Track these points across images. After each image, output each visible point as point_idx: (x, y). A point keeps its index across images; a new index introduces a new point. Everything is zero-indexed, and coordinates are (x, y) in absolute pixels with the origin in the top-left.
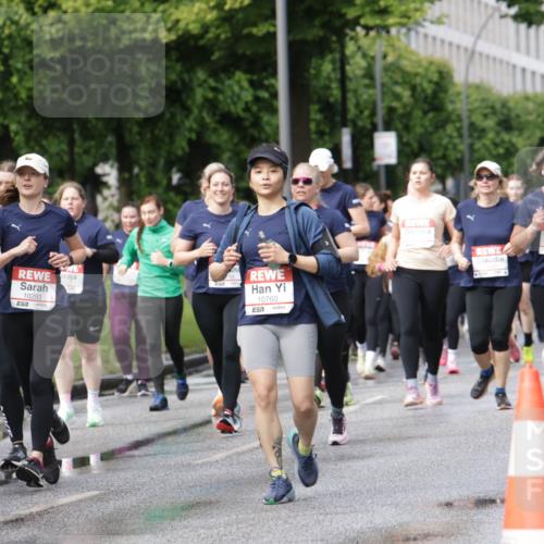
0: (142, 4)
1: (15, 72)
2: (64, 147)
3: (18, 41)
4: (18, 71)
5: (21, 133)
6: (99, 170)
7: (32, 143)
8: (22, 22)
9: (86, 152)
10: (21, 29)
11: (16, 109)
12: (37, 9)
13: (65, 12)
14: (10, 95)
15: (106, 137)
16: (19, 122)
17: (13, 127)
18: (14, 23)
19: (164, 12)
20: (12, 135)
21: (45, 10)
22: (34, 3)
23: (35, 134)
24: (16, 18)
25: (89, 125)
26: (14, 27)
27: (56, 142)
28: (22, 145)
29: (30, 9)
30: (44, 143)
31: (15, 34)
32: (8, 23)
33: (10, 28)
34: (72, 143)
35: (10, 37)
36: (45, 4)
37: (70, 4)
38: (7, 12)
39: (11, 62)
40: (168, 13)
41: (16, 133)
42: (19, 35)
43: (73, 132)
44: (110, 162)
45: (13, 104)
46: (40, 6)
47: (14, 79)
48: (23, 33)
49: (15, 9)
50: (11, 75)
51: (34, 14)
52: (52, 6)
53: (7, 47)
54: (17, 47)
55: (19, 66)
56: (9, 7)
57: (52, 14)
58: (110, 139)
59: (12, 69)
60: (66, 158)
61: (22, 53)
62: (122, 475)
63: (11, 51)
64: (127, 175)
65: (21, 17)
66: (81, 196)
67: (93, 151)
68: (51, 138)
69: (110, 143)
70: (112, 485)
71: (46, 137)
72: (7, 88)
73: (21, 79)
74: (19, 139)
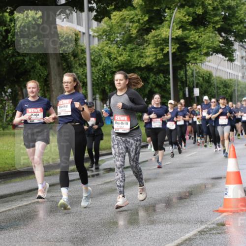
0: (137, 58)
8: (108, 63)
11: (107, 83)
13: (119, 60)
14: (105, 80)
17: (106, 88)
19: (142, 60)
20: (106, 90)
21: (114, 60)
23: (112, 89)
29: (110, 59)
35: (105, 66)
37: (120, 58)
47: (106, 76)
48: (108, 65)
51: (111, 61)
53: (104, 69)
55: (107, 73)
57: (115, 60)
61: (108, 70)
65: (108, 61)
72: (105, 78)
73: (108, 76)
74: (108, 91)
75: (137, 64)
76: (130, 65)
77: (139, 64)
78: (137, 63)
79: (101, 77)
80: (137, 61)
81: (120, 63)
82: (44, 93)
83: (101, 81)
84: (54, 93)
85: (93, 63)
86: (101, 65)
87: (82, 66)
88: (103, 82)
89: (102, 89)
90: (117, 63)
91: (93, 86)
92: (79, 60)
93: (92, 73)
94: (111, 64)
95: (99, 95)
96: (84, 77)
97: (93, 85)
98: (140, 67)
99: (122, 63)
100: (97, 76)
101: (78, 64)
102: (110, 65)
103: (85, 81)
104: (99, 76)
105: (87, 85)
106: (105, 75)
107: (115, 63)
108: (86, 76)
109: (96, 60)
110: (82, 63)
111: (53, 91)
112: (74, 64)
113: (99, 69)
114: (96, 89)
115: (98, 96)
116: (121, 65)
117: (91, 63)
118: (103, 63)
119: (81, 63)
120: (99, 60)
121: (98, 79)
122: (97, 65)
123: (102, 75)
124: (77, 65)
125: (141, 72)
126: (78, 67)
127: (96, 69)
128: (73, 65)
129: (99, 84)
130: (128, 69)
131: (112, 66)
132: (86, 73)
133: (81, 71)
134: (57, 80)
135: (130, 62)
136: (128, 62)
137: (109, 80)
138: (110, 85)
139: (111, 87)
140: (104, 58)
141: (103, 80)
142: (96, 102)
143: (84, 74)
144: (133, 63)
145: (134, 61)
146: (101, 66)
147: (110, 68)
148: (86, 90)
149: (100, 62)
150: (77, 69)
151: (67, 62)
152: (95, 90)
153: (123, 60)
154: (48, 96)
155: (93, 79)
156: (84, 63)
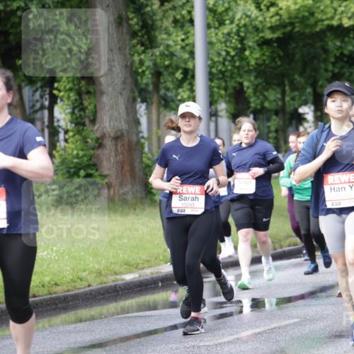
0: (332, 2)
1: (247, 48)
2: (279, 96)
3: (250, 28)
4: (250, 47)
5: (251, 87)
6: (301, 110)
7: (258, 94)
8: (253, 16)
9: (293, 99)
10: (252, 21)
11: (249, 72)
12: (262, 7)
13: (281, 9)
14: (244, 63)
15: (306, 89)
16: (250, 81)
17: (246, 84)
18: (248, 16)
19: (346, 6)
20: (245, 89)
21: (268, 8)
22: (261, 4)
23: (260, 87)
24: (249, 13)
25: (295, 81)
26: (247, 19)
27: (273, 92)
28: (252, 95)
29: (258, 7)
30: (266, 93)
31: (248, 24)
32: (244, 16)
33: (245, 19)
34: (283, 93)
35: (245, 25)
36: (268, 4)
37: (285, 3)
38: (243, 10)
39: (245, 42)
40: (349, 7)
41: (248, 88)
42: (251, 24)
43: (284, 86)
44: (309, 105)
45: (246, 68)
46: (265, 5)
47: (247, 53)
48: (253, 23)
49: (249, 7)
50: (245, 50)
51: (261, 10)
52: (273, 4)
53: (243, 32)
54: (250, 33)
55: (250, 44)
56: (245, 6)
57: (273, 10)
58: (309, 90)
59: (246, 46)
60: (280, 103)
61: (253, 36)
62: (314, 309)
63: (245, 35)
64: (319, 114)
65: (252, 12)
66: (254, 128)
67: (297, 98)
68: (270, 91)
69: (309, 93)
70: (308, 316)
71: (267, 90)
72: (242, 59)
73: (251, 53)
74: (250, 92)
75: (332, 18)
76: (312, 21)
77: (337, 18)
78: (329, 15)
79: (233, 53)
80: (330, 12)
81: (285, 16)
82: (81, 99)
83: (233, 66)
84: (105, 99)
85: (210, 18)
86: (232, 22)
87: (182, 27)
88: (238, 68)
89: (234, 88)
90: (278, 18)
91: (211, 80)
92: (174, 8)
93: (210, 44)
94: (260, 19)
95: (227, 102)
96: (186, 56)
97: (211, 77)
98: (340, 26)
99: (290, 18)
100: (224, 53)
101: (171, 19)
102: (257, 23)
103: (190, 65)
104: (228, 53)
105: (193, 77)
106: (243, 49)
107: (270, 18)
108: (192, 54)
109: (220, 9)
110: (183, 17)
111: (102, 93)
112: (161, 20)
113: (229, 34)
114: (218, 88)
115: (222, 106)
116: (287, 21)
117: (207, 18)
118: (238, 16)
119: (178, 17)
120: (227, 10)
121: (225, 59)
122: (222, 23)
123: (235, 49)
124: (167, 23)
125: (342, 41)
126: (172, 29)
127: (220, 34)
128: (159, 23)
129: (228, 74)
130: (307, 31)
131: (264, 26)
132: (193, 45)
133: (179, 39)
134: (116, 64)
135: (312, 14)
136: (307, 14)
137: (253, 62)
138: (256, 77)
139: (259, 80)
140: (242, 3)
141: (237, 64)
142: (216, 122)
143: (188, 48)
144: (319, 16)
145: (322, 11)
146: (234, 25)
147: (257, 29)
148: (192, 90)
149: (231, 14)
150: (169, 34)
151: (142, 15)
152: (216, 90)
153: (293, 7)
154: (91, 107)
155: (212, 60)
156: (189, 17)
